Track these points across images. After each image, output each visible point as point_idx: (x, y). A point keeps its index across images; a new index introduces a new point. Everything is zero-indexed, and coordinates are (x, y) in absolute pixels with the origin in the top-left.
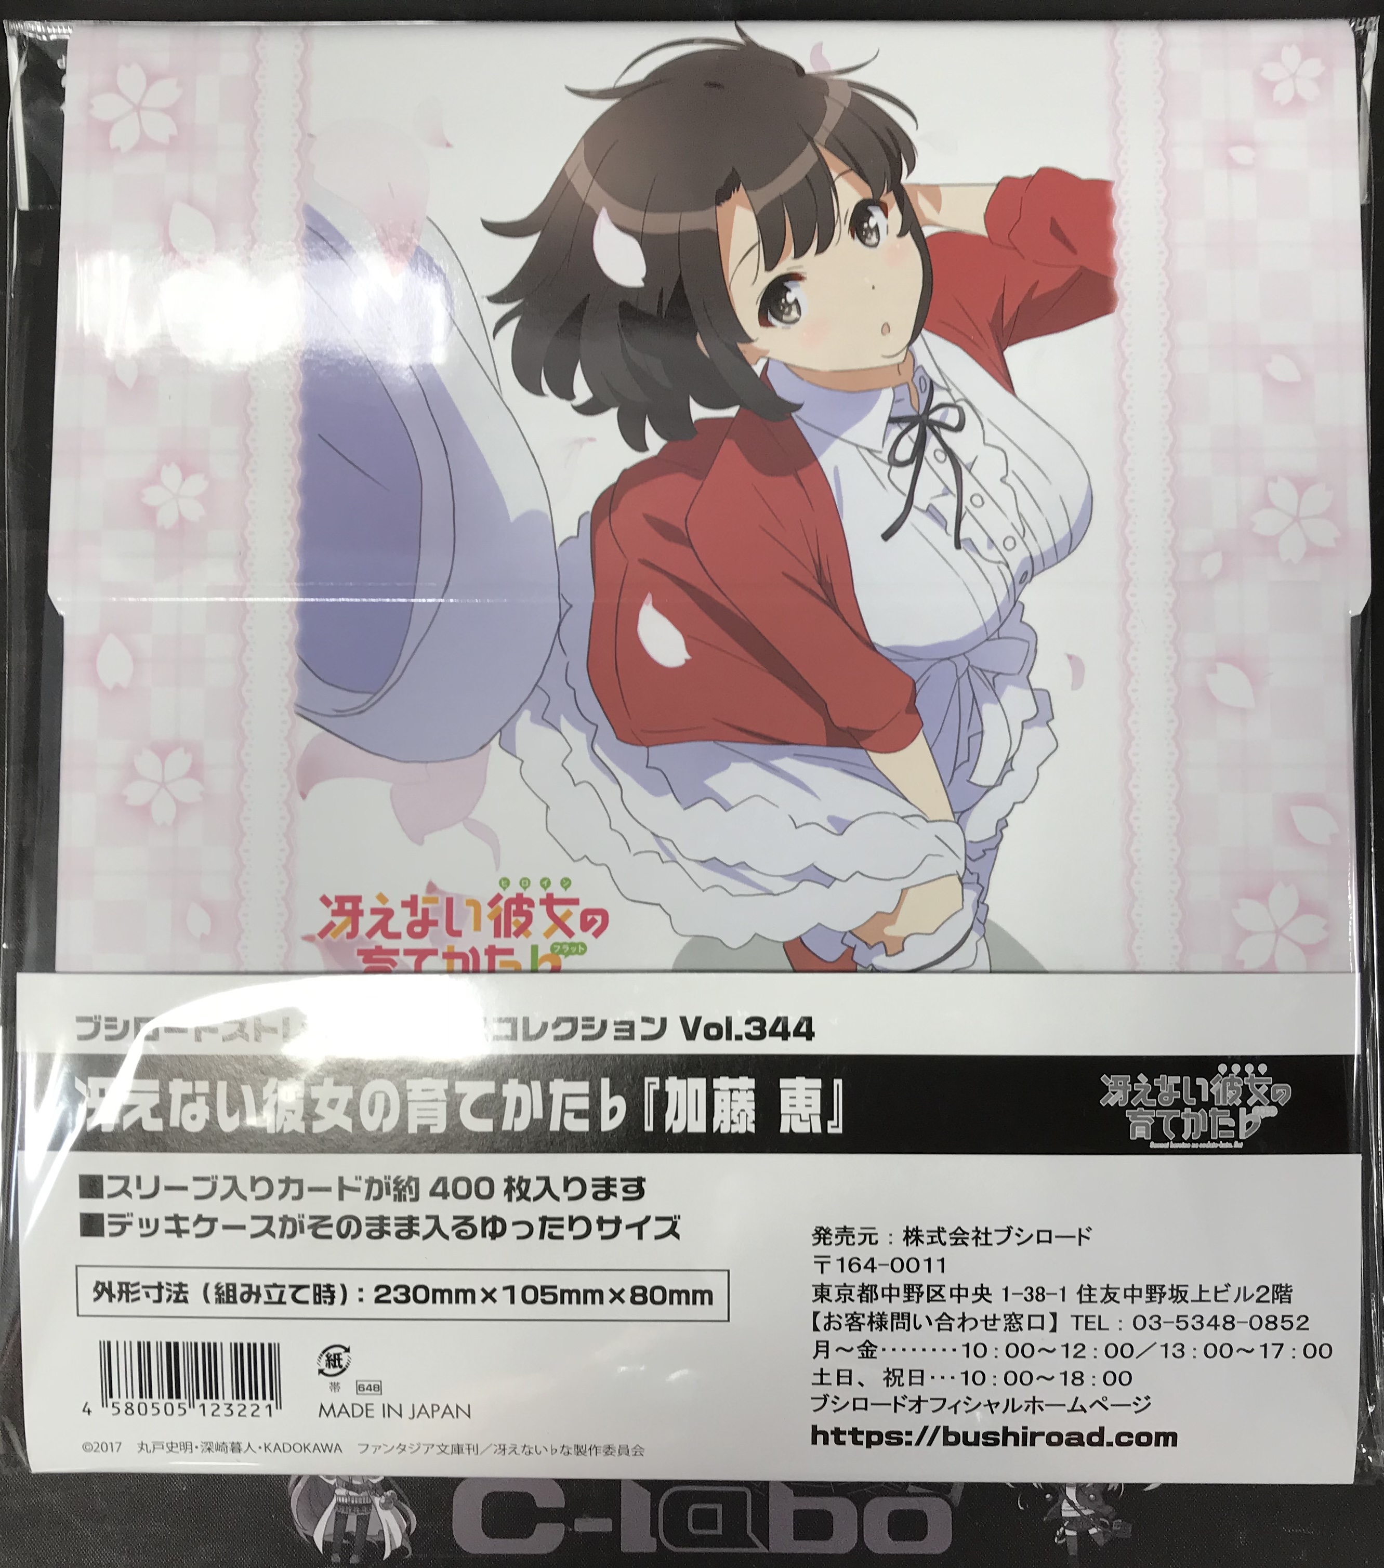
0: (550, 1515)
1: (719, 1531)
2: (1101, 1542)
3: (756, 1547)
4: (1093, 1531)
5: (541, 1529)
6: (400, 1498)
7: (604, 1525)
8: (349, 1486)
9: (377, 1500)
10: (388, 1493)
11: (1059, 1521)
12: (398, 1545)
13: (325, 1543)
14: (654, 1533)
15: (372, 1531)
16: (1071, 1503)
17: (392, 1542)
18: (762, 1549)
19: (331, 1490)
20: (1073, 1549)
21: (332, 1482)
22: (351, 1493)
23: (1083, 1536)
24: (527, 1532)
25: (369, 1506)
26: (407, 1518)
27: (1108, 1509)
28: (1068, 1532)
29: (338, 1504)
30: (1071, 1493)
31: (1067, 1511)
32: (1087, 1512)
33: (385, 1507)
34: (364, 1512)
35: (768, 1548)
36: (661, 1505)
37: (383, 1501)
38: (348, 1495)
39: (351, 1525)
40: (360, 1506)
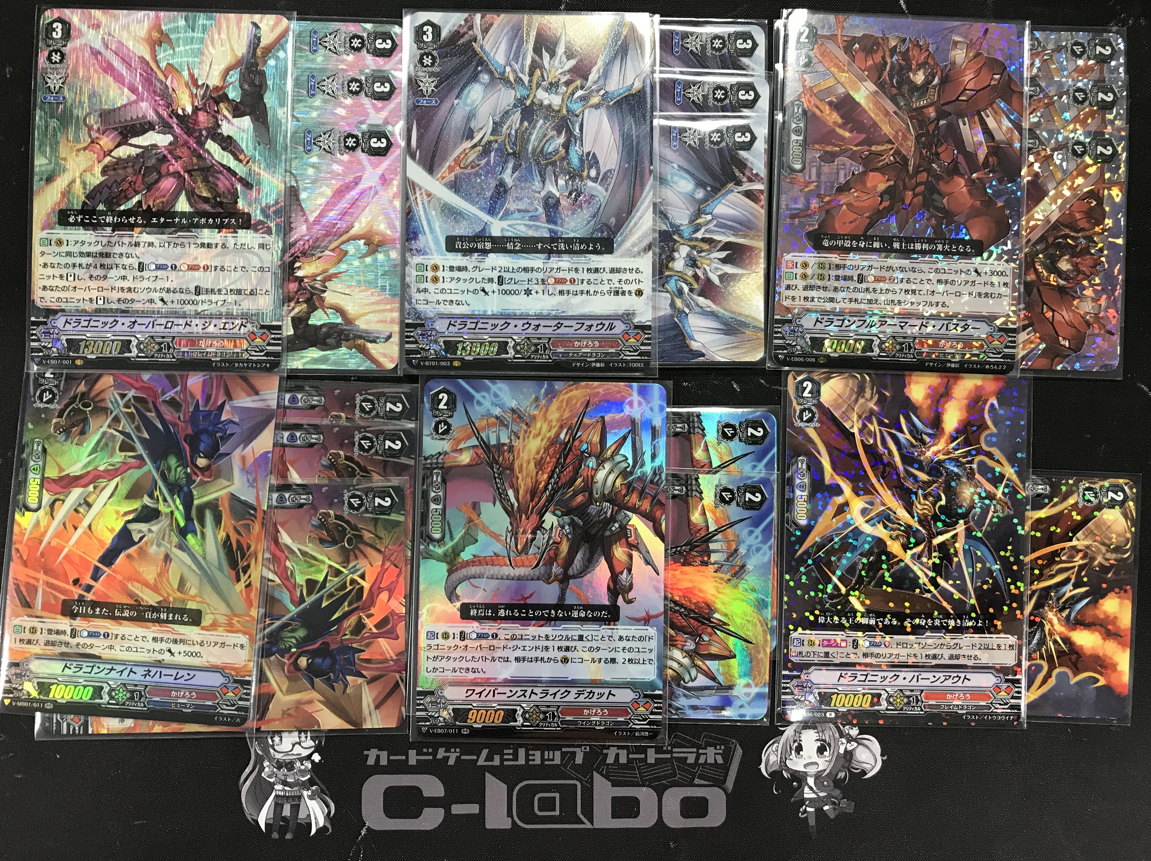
0: (433, 802)
1: (557, 813)
2: (832, 816)
3: (584, 823)
4: (826, 808)
5: (426, 811)
6: (322, 791)
7: (473, 809)
8: (285, 783)
9: (305, 793)
10: (314, 788)
11: (802, 802)
12: (321, 825)
13: (267, 825)
14: (510, 814)
15: (302, 815)
16: (811, 788)
17: (317, 823)
18: (588, 825)
19: (272, 786)
20: (812, 822)
21: (272, 780)
22: (287, 788)
23: (819, 811)
24: (416, 815)
25: (300, 797)
26: (328, 806)
27: (837, 792)
28: (808, 809)
29: (277, 796)
30: (811, 781)
31: (808, 794)
32: (822, 794)
33: (311, 798)
34: (296, 802)
35: (592, 824)
36: (515, 793)
37: (310, 793)
38: (283, 790)
39: (287, 811)
40: (293, 797)
